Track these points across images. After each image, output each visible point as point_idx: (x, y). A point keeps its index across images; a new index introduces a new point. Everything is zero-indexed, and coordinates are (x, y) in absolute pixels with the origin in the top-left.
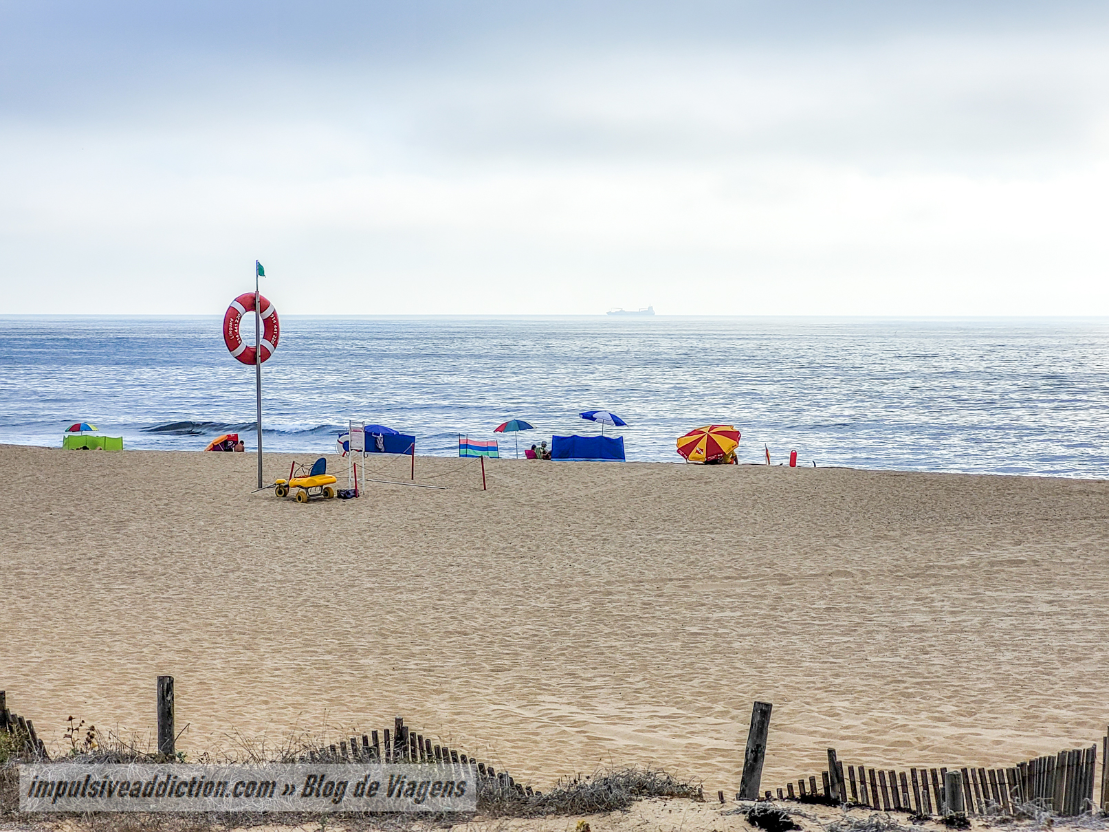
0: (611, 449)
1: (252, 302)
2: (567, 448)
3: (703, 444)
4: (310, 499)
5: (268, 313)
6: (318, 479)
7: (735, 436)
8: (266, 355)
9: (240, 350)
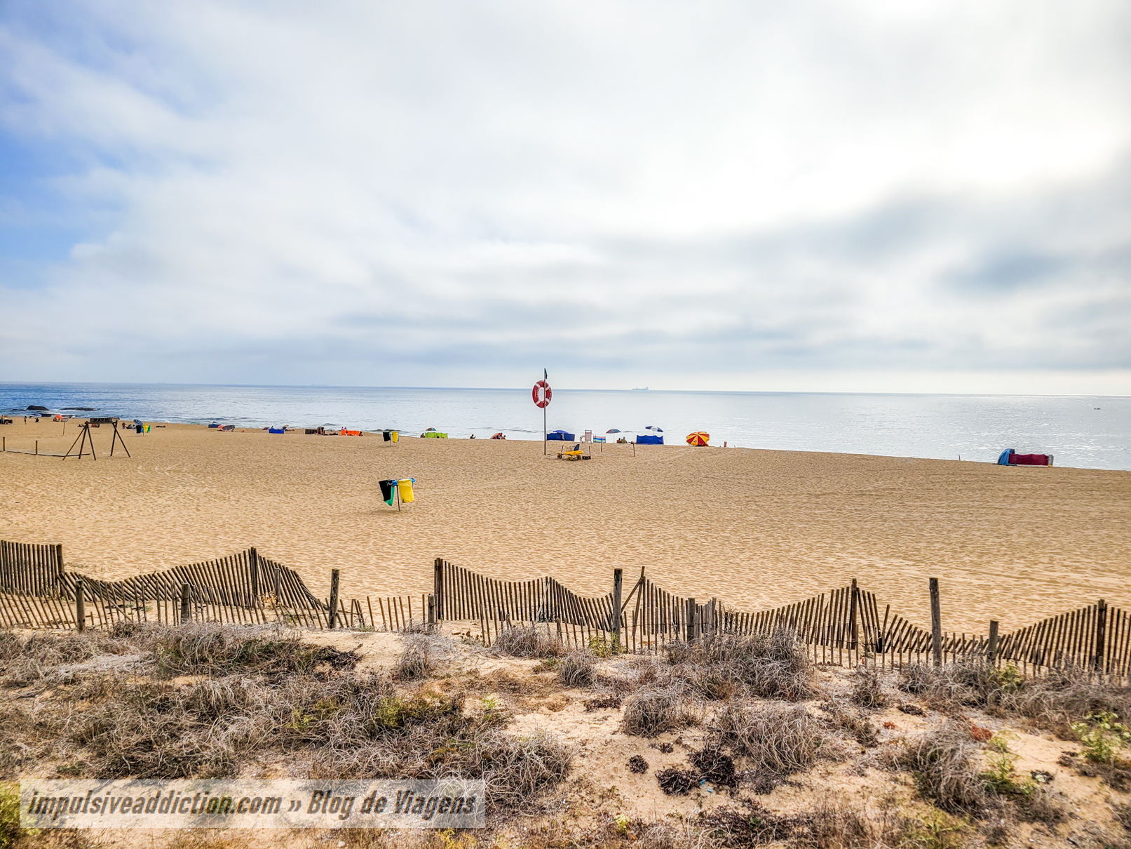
0: (659, 441)
1: (543, 384)
2: (642, 440)
3: (696, 439)
4: (574, 460)
5: (547, 389)
6: (577, 452)
7: (707, 436)
8: (547, 404)
9: (538, 402)
